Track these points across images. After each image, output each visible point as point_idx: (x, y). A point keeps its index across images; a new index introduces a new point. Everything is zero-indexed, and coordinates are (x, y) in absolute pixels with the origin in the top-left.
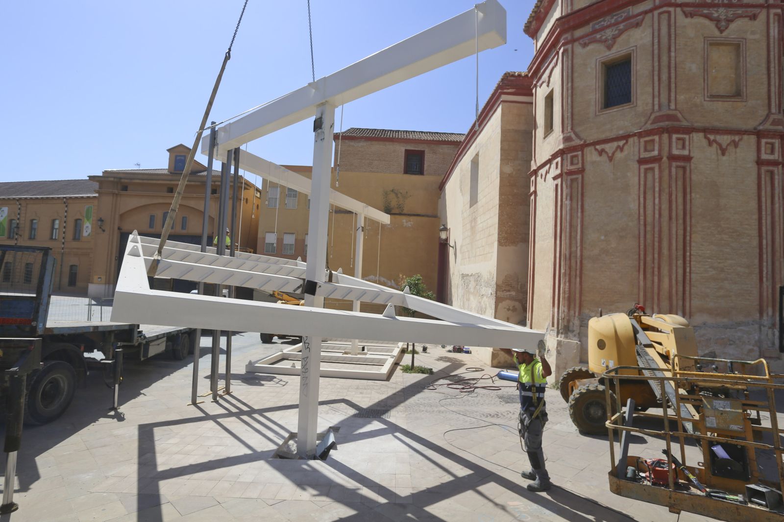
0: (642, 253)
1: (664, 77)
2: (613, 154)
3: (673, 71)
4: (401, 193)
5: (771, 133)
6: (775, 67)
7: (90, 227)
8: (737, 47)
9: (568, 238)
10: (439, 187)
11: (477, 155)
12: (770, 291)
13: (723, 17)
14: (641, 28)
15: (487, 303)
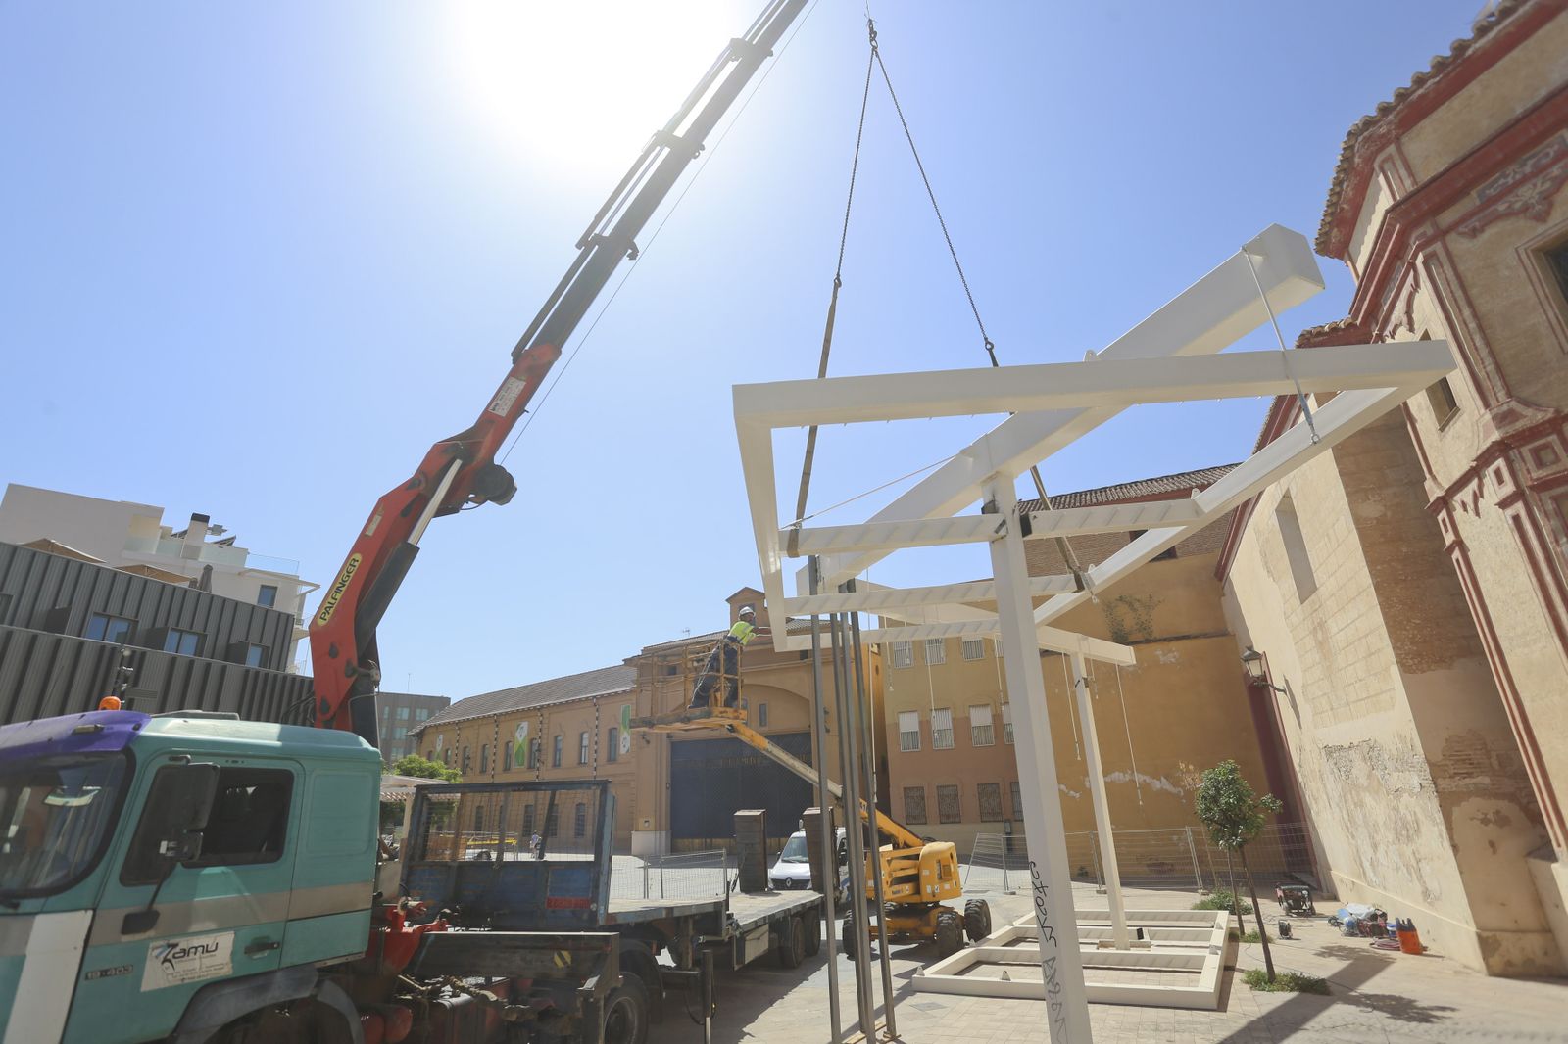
4: (1138, 601)
10: (1216, 574)
11: (1287, 497)
15: (1418, 810)
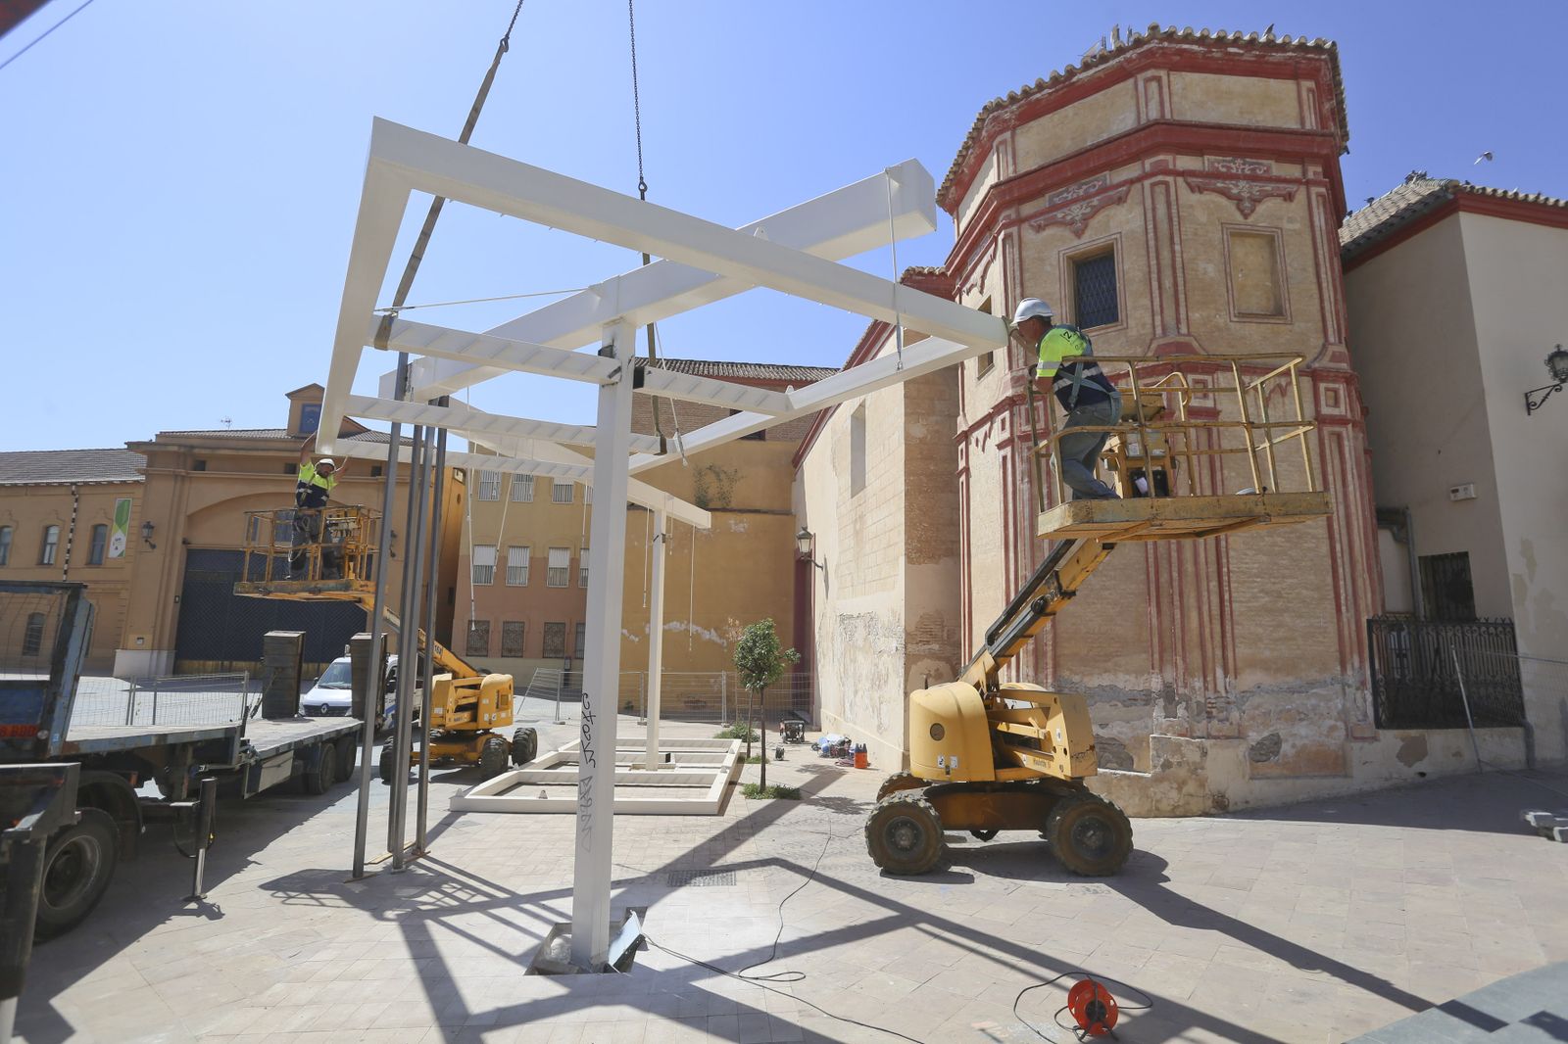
0: (1152, 570)
1: (1168, 283)
3: (1179, 274)
4: (726, 472)
5: (1332, 374)
6: (1326, 274)
7: (124, 539)
8: (1271, 241)
9: (1028, 547)
10: (793, 462)
11: (862, 406)
12: (1353, 627)
14: (1125, 205)
15: (890, 667)
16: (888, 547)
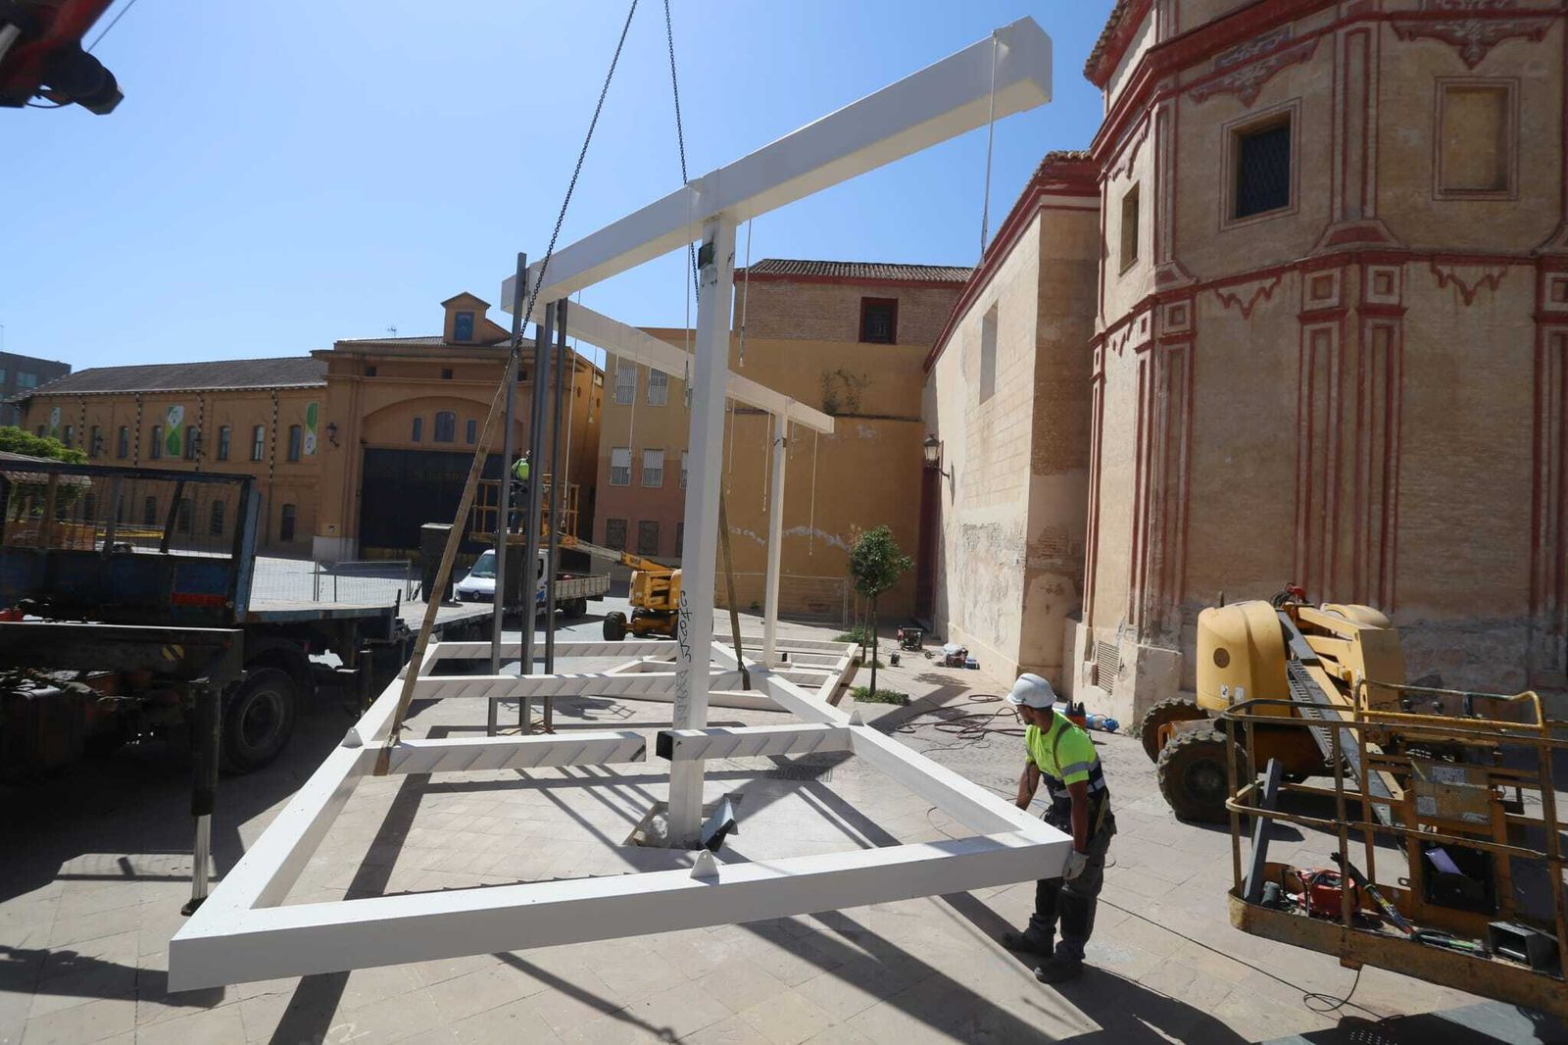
0: (1303, 489)
1: (1355, 157)
2: (1252, 303)
3: (1371, 144)
4: (854, 377)
7: (314, 439)
8: (1502, 96)
9: (1162, 461)
10: (925, 365)
11: (995, 307)
12: (1553, 563)
13: (1474, 38)
14: (1311, 62)
15: (1010, 580)
16: (1014, 456)
